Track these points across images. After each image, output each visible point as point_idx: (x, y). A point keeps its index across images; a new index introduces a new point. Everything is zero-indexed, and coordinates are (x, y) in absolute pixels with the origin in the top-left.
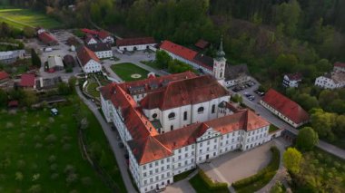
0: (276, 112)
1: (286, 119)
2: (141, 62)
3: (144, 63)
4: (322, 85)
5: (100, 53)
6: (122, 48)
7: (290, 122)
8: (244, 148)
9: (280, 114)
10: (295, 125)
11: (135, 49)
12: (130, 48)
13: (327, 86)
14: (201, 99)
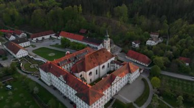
0: (136, 61)
1: (142, 63)
2: (51, 46)
3: (53, 46)
4: (150, 44)
5: (22, 44)
6: (35, 39)
7: (144, 64)
8: (131, 82)
9: (138, 62)
10: (147, 65)
11: (43, 38)
12: (40, 38)
13: (152, 44)
14: (103, 61)
